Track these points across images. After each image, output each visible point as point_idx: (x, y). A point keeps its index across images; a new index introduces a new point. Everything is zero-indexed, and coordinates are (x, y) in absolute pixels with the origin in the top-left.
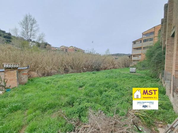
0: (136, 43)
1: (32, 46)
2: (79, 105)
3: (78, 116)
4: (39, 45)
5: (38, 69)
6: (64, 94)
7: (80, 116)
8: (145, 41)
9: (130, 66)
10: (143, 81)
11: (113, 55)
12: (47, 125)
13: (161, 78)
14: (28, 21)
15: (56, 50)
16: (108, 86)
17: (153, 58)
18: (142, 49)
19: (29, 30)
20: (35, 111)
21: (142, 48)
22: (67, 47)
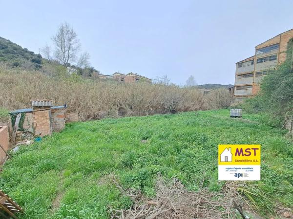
0: (244, 64)
1: (71, 73)
2: (142, 167)
3: (139, 185)
4: (81, 72)
5: (79, 109)
6: (118, 149)
7: (142, 186)
8: (261, 60)
9: (231, 105)
10: (254, 134)
11: (201, 87)
12: (91, 196)
13: (290, 129)
14: (65, 35)
15: (106, 79)
16: (191, 139)
17: (276, 92)
18: (255, 75)
19: (66, 49)
20: (74, 173)
21: (255, 74)
22: (124, 75)
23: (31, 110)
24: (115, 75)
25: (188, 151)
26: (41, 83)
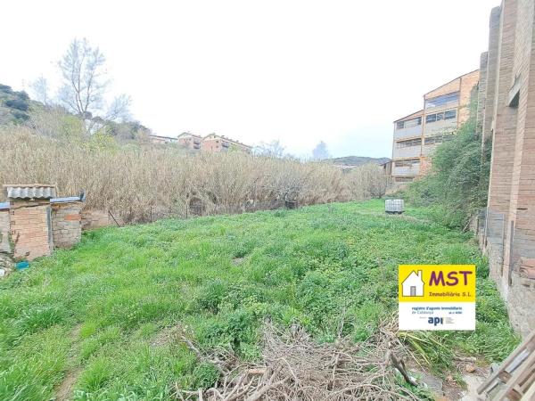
0: (406, 124)
1: (92, 132)
2: (235, 308)
3: (231, 342)
4: (113, 130)
5: (111, 201)
6: (190, 277)
7: (236, 342)
8: (432, 118)
9: (387, 193)
10: (423, 240)
11: (337, 161)
12: (138, 369)
13: (475, 230)
14: (80, 58)
15: (166, 143)
16: (322, 252)
17: (454, 171)
18: (423, 143)
19: (83, 84)
20: (103, 327)
21: (423, 140)
22: (199, 137)
23: (7, 205)
24: (182, 137)
25: (316, 274)
26: (27, 150)
